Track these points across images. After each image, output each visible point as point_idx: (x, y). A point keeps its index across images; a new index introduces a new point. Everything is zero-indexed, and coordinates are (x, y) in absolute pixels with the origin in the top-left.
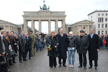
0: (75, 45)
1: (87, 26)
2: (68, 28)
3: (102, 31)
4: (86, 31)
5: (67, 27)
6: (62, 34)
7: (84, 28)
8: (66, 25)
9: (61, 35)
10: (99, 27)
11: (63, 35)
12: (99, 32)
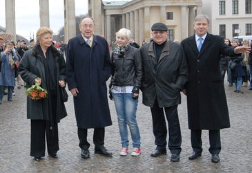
0: (136, 75)
1: (180, 7)
2: (112, 16)
3: (235, 27)
4: (174, 26)
5: (109, 13)
6: (88, 38)
7: (170, 16)
8: (103, 5)
9: (86, 40)
10: (222, 12)
11: (91, 39)
12: (223, 27)
